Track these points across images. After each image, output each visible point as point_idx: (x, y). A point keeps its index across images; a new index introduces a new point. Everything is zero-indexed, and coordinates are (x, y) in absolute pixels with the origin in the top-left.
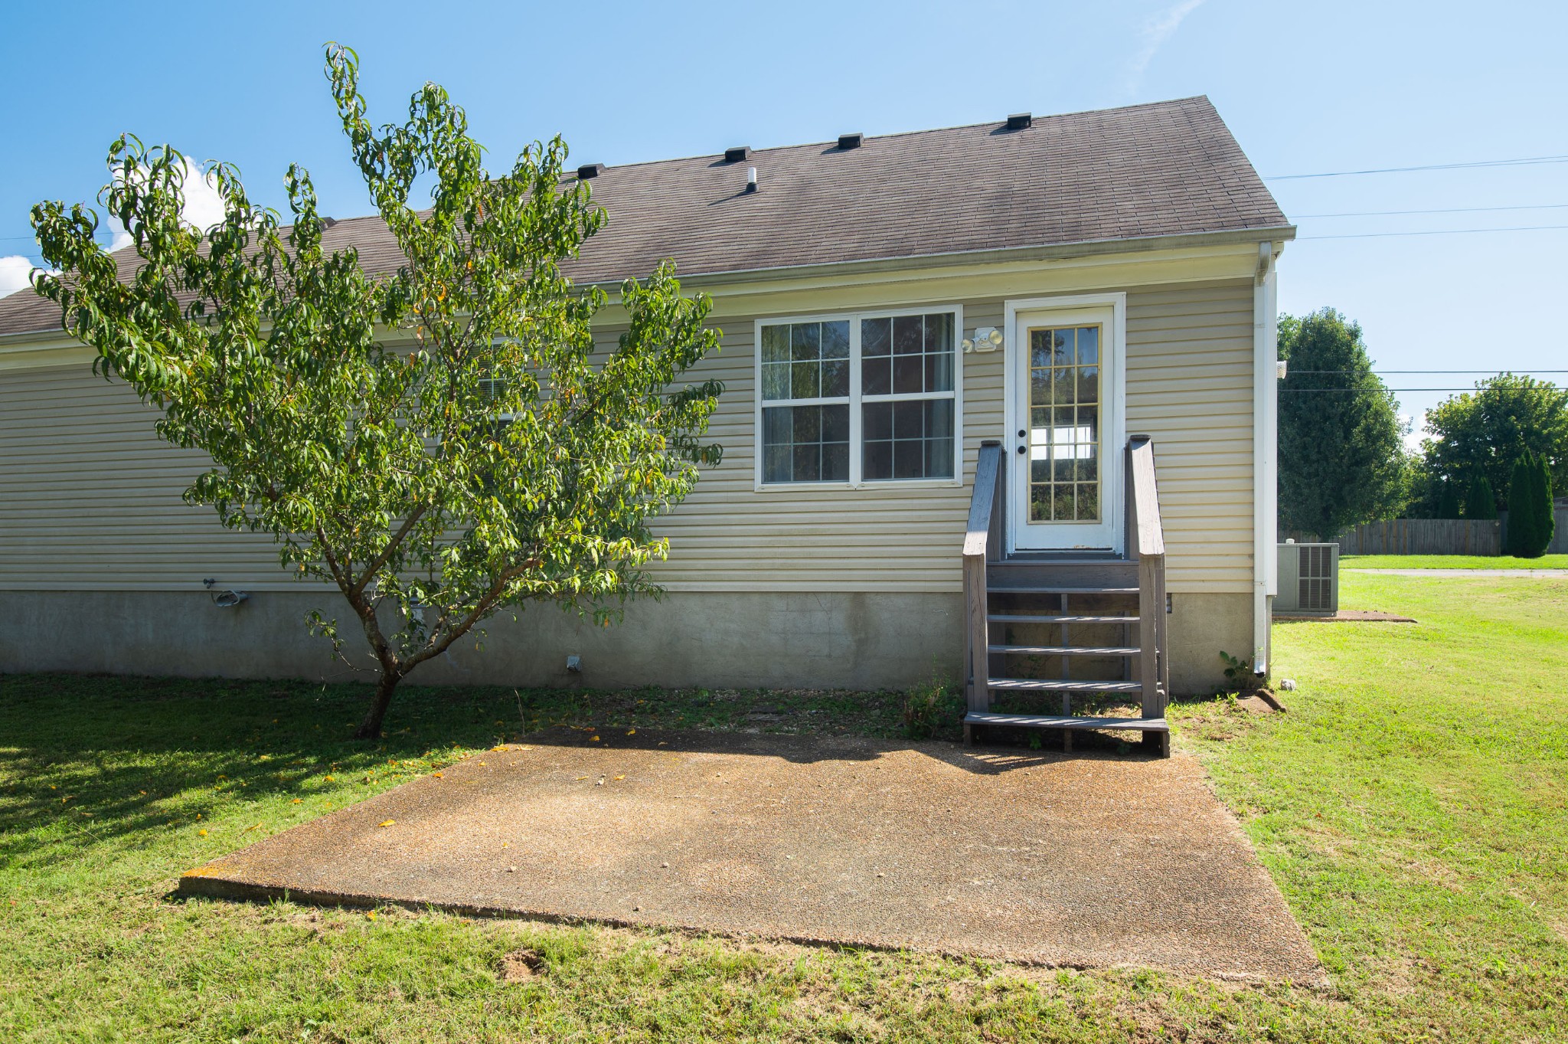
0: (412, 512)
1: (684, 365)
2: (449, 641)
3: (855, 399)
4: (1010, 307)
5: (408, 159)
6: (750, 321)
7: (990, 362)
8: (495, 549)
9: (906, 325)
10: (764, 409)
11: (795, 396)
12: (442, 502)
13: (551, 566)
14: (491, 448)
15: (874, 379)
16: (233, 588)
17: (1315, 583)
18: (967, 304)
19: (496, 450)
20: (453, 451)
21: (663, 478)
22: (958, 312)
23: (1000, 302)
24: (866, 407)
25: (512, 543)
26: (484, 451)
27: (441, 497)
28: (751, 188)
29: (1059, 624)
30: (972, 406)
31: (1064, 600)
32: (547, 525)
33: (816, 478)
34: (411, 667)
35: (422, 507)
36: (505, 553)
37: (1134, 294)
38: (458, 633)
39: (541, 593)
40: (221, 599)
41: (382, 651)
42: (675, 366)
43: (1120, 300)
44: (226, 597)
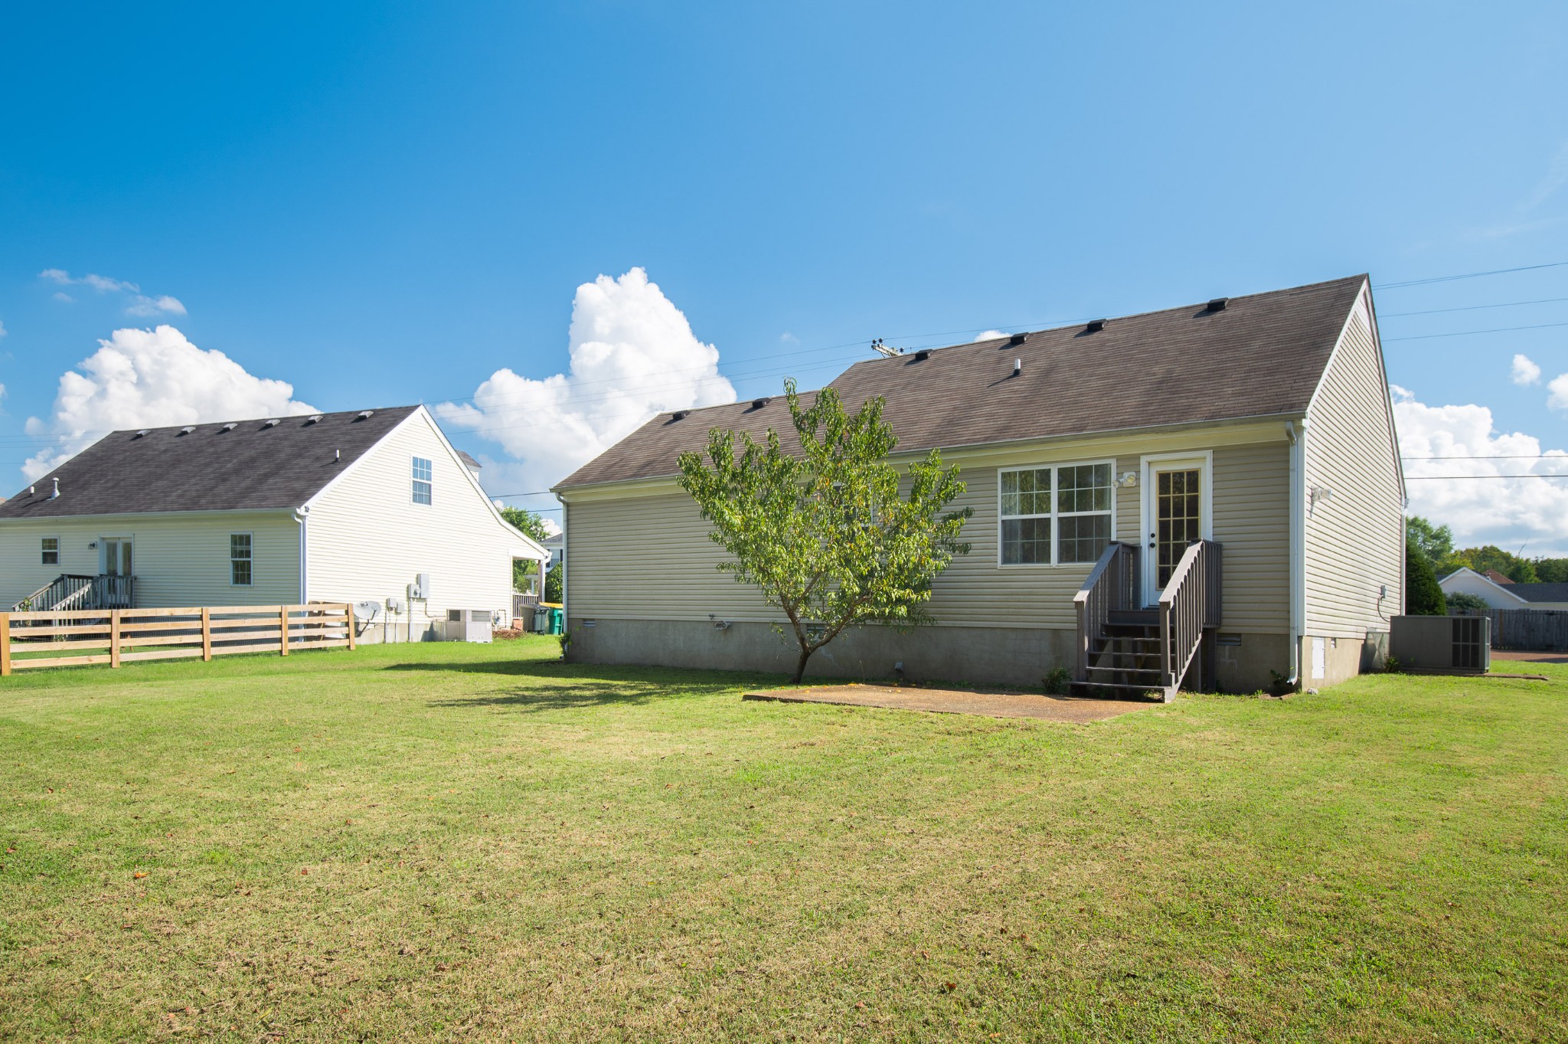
0: (816, 576)
1: (946, 502)
2: (831, 637)
3: (1054, 515)
4: (1144, 460)
5: (815, 420)
6: (994, 469)
7: (1131, 494)
8: (850, 592)
9: (1084, 471)
10: (1003, 521)
11: (1022, 513)
12: (828, 571)
13: (877, 603)
14: (848, 546)
15: (1065, 504)
16: (725, 619)
17: (1465, 647)
18: (1119, 458)
19: (850, 547)
20: (832, 548)
21: (931, 561)
22: (1113, 463)
23: (1137, 457)
24: (1060, 519)
25: (857, 589)
26: (845, 548)
27: (827, 568)
28: (1017, 373)
29: (1136, 641)
30: (1122, 519)
31: (1146, 630)
32: (872, 582)
33: (1033, 562)
34: (814, 649)
35: (819, 574)
36: (855, 594)
37: (1216, 451)
38: (835, 634)
39: (871, 616)
40: (718, 625)
41: (802, 640)
42: (942, 502)
43: (1209, 455)
44: (720, 624)
